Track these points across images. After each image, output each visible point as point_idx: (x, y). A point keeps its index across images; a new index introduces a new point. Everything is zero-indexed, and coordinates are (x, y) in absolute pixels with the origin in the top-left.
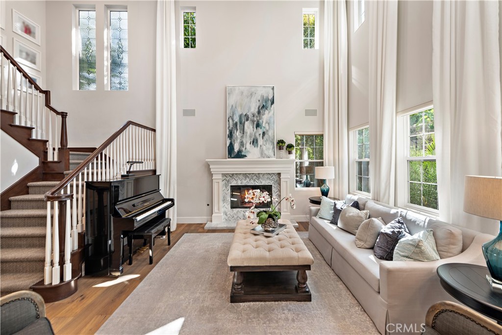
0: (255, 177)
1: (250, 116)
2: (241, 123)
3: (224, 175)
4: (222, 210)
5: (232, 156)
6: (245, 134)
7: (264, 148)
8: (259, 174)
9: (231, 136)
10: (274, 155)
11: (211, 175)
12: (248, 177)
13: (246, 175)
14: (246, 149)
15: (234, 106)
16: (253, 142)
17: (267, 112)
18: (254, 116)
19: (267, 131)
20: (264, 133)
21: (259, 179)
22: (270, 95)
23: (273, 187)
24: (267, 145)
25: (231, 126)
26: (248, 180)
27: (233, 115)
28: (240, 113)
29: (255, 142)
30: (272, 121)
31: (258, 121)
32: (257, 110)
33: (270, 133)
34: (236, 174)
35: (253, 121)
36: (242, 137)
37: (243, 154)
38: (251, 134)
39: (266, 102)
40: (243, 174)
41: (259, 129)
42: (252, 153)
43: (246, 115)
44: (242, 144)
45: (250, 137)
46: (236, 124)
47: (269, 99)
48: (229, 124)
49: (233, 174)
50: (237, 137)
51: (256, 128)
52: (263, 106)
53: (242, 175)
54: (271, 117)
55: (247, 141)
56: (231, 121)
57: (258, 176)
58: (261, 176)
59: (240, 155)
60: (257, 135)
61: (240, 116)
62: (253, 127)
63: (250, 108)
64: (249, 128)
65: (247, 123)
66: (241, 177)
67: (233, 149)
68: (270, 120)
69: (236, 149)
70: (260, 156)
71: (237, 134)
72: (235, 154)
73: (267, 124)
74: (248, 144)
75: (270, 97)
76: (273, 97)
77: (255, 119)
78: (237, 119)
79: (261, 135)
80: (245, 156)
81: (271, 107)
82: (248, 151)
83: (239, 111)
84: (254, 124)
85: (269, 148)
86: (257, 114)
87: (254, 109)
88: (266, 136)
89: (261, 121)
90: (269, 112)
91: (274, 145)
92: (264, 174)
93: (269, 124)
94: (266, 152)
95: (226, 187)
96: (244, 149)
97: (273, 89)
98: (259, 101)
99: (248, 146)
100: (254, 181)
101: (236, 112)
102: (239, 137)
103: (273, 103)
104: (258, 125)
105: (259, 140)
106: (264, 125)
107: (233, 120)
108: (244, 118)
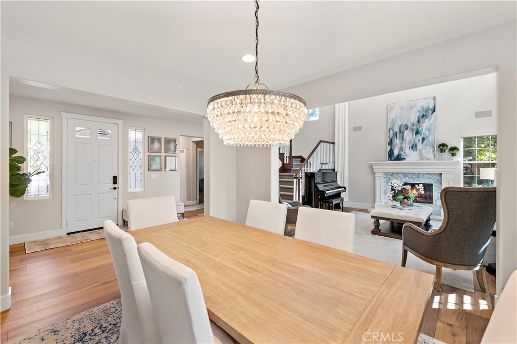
0: (414, 176)
1: (410, 125)
2: (400, 132)
3: (386, 174)
4: (384, 201)
5: (392, 159)
6: (404, 141)
7: (424, 151)
8: (418, 173)
9: (391, 143)
10: (435, 157)
11: (374, 173)
12: (408, 176)
14: (405, 153)
15: (394, 119)
16: (412, 147)
17: (427, 120)
18: (413, 125)
19: (427, 136)
20: (423, 139)
21: (418, 178)
22: (430, 105)
23: (434, 186)
24: (427, 149)
25: (391, 136)
26: (407, 178)
27: (393, 126)
28: (400, 124)
29: (414, 147)
30: (433, 127)
31: (418, 129)
32: (417, 119)
33: (430, 138)
34: (396, 173)
35: (413, 130)
36: (401, 143)
37: (402, 157)
38: (410, 140)
39: (426, 111)
40: (403, 173)
41: (418, 135)
42: (411, 156)
43: (405, 125)
44: (401, 149)
45: (410, 143)
46: (396, 133)
47: (429, 109)
48: (390, 134)
49: (393, 173)
50: (397, 144)
51: (416, 135)
52: (423, 116)
53: (401, 174)
54: (431, 124)
55: (407, 147)
56: (391, 131)
57: (417, 175)
58: (421, 175)
59: (399, 158)
60: (417, 141)
61: (400, 127)
62: (413, 135)
63: (409, 119)
64: (408, 135)
65: (406, 132)
67: (393, 153)
68: (430, 127)
69: (396, 154)
70: (419, 158)
71: (397, 141)
72: (395, 157)
73: (427, 131)
74: (407, 149)
75: (431, 106)
76: (435, 106)
77: (415, 127)
78: (396, 129)
79: (421, 141)
80: (405, 159)
81: (432, 115)
82: (407, 155)
83: (399, 123)
84: (413, 131)
85: (428, 152)
86: (416, 123)
87: (414, 119)
88: (426, 141)
89: (420, 129)
90: (430, 120)
91: (434, 148)
92: (424, 174)
93: (429, 130)
94: (426, 155)
96: (403, 153)
97: (434, 99)
98: (419, 112)
99: (407, 151)
100: (414, 179)
101: (396, 124)
102: (398, 143)
103: (434, 111)
104: (417, 133)
105: (418, 146)
106: (423, 132)
107: (393, 130)
108: (404, 128)
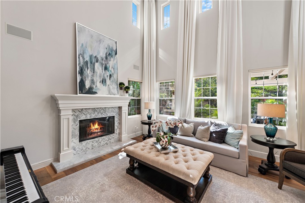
0: (102, 111)
1: (99, 59)
2: (91, 63)
3: (73, 110)
4: (72, 144)
5: (84, 92)
6: (95, 74)
7: (111, 87)
8: (105, 108)
9: (81, 72)
10: (118, 93)
11: (59, 111)
12: (97, 111)
13: (94, 110)
14: (96, 86)
15: (84, 45)
16: (103, 81)
17: (112, 59)
18: (102, 60)
19: (113, 74)
20: (110, 75)
21: (105, 112)
22: (114, 47)
23: (115, 118)
24: (113, 85)
25: (82, 64)
26: (96, 113)
27: (84, 53)
28: (91, 54)
29: (104, 81)
30: (116, 67)
31: (106, 65)
32: (105, 55)
33: (115, 76)
34: (86, 109)
35: (102, 64)
36: (93, 76)
37: (94, 90)
38: (100, 74)
39: (111, 52)
40: (92, 108)
41: (107, 71)
42: (102, 91)
43: (96, 57)
44: (93, 82)
45: (100, 77)
46: (87, 62)
47: (113, 50)
48: (79, 61)
49: (82, 109)
50: (88, 75)
51: (105, 70)
52: (110, 54)
53: (91, 110)
54: (115, 64)
55: (98, 80)
56: (81, 58)
57: (104, 109)
58: (107, 109)
59: (90, 91)
60: (106, 76)
61: (91, 57)
62: (102, 69)
63: (99, 52)
64: (98, 68)
65: (97, 65)
66: (90, 111)
67: (84, 86)
68: (114, 66)
69: (88, 85)
70: (108, 93)
71: (88, 72)
72: (86, 91)
73: (113, 69)
74: (98, 82)
75: (114, 49)
76: (116, 49)
77: (104, 62)
78: (87, 58)
79: (109, 77)
80: (96, 93)
81: (115, 56)
82: (98, 89)
83: (89, 52)
84: (102, 66)
85: (114, 88)
86: (105, 59)
87: (102, 54)
88: (112, 78)
89: (108, 65)
90: (114, 60)
91: (118, 85)
92: (109, 108)
93: (114, 69)
94: (112, 91)
95: (75, 122)
96: (94, 87)
97: (116, 43)
98: (106, 48)
99: (99, 84)
100: (102, 114)
101: (86, 52)
102: (90, 75)
103: (116, 54)
104: (106, 68)
105: (107, 81)
106: (110, 69)
107: (83, 58)
108: (93, 60)
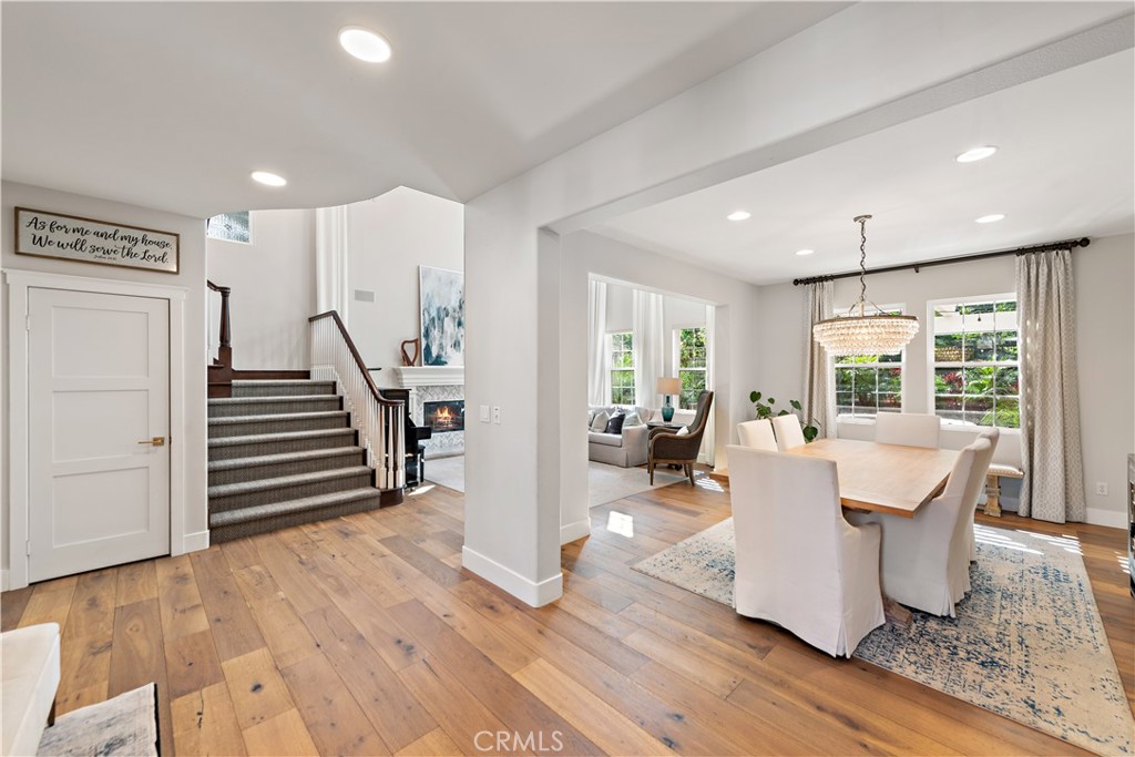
1: (450, 311)
2: (439, 319)
5: (430, 362)
6: (444, 334)
9: (427, 335)
12: (446, 391)
13: (443, 387)
14: (446, 353)
15: (431, 295)
18: (454, 311)
21: (459, 393)
25: (427, 322)
26: (446, 394)
27: (429, 307)
28: (438, 305)
29: (456, 345)
31: (460, 318)
32: (458, 303)
34: (431, 387)
35: (454, 318)
36: (441, 337)
37: (443, 359)
38: (452, 334)
40: (440, 386)
41: (461, 328)
42: (454, 360)
43: (445, 308)
44: (441, 347)
45: (451, 338)
46: (433, 318)
48: (424, 319)
49: (427, 387)
50: (435, 337)
51: (458, 327)
53: (438, 387)
55: (448, 343)
56: (426, 314)
57: (458, 389)
58: (462, 389)
59: (438, 361)
60: (459, 335)
61: (439, 309)
62: (454, 326)
63: (450, 301)
64: (449, 326)
65: (447, 321)
66: (437, 390)
67: (431, 353)
69: (434, 354)
70: (463, 363)
71: (435, 333)
72: (434, 360)
74: (449, 347)
77: (456, 315)
78: (434, 314)
80: (446, 363)
82: (449, 357)
83: (436, 303)
84: (455, 321)
86: (458, 310)
87: (454, 302)
89: (463, 319)
95: (419, 405)
96: (443, 354)
98: (459, 292)
99: (449, 350)
100: (454, 395)
101: (433, 304)
102: (437, 337)
104: (460, 324)
105: (461, 343)
107: (429, 315)
108: (444, 313)
